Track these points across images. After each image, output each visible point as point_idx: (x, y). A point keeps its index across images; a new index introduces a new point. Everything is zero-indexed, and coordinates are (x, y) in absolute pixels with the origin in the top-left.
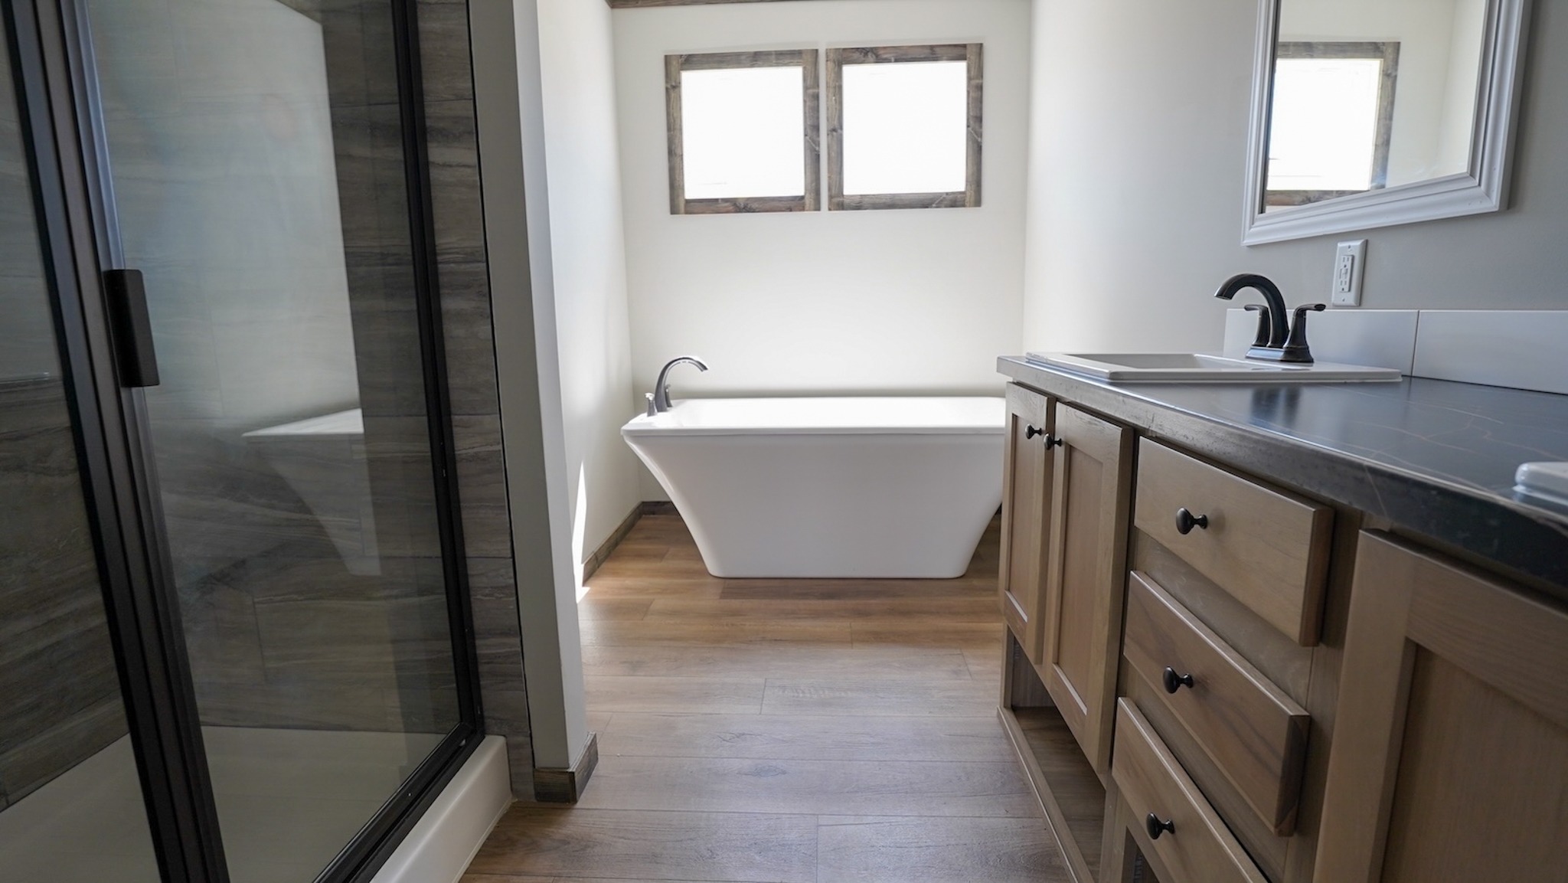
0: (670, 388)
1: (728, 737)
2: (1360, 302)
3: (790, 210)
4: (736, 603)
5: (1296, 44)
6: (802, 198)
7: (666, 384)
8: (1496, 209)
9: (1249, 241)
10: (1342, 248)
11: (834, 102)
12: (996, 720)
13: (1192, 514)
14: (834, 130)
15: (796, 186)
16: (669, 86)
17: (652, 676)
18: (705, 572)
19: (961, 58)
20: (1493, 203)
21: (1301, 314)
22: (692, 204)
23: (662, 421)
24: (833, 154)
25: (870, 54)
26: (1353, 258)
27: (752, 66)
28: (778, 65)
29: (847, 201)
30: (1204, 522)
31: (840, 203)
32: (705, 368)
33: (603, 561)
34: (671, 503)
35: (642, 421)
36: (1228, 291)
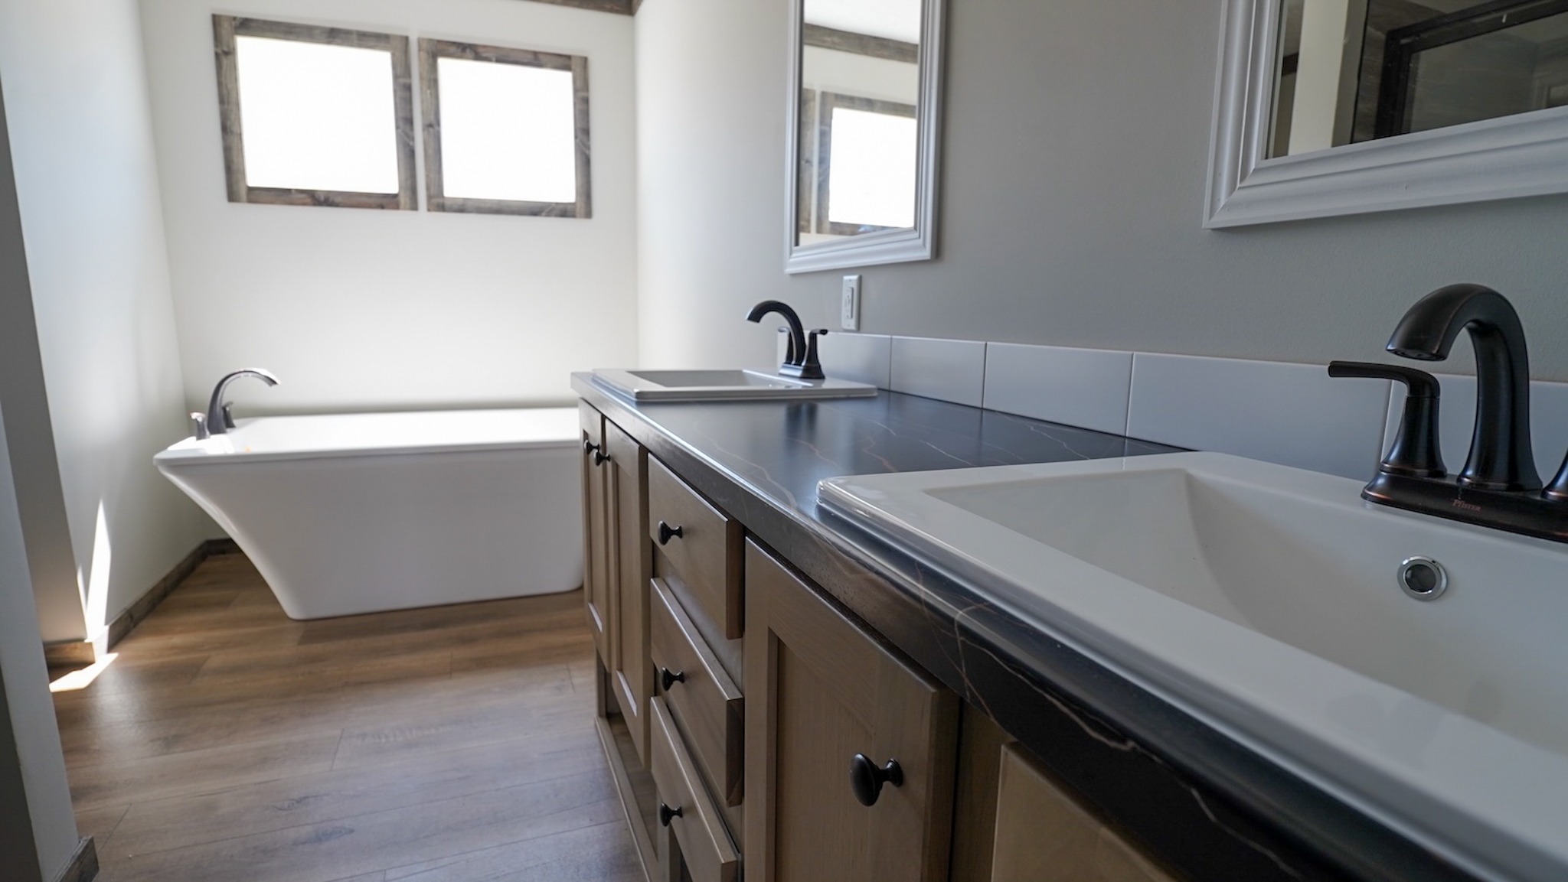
0: (232, 406)
1: (286, 804)
2: (858, 329)
3: (382, 207)
4: (317, 648)
5: (861, 99)
6: (395, 196)
7: (224, 403)
8: (929, 258)
9: (790, 270)
10: (847, 281)
11: (429, 96)
12: (593, 730)
13: (669, 526)
14: (430, 126)
15: (389, 183)
16: (219, 51)
17: (192, 750)
18: (282, 616)
19: (566, 68)
20: (926, 254)
21: (813, 336)
22: (257, 192)
23: (217, 445)
24: (430, 151)
25: (468, 51)
26: (853, 289)
27: (329, 43)
28: (360, 46)
29: (448, 203)
30: (679, 533)
31: (440, 204)
32: (274, 382)
33: (141, 619)
34: (230, 541)
35: (189, 447)
36: (756, 315)
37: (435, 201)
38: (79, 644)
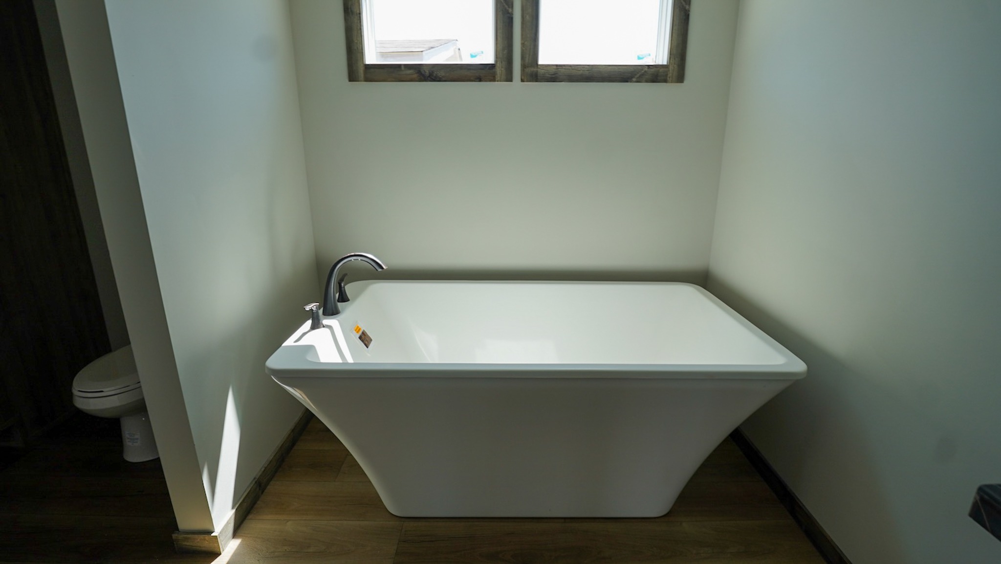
3: (480, 79)
6: (491, 67)
15: (485, 53)
22: (373, 70)
29: (541, 71)
31: (533, 74)
37: (529, 70)
38: (207, 537)
